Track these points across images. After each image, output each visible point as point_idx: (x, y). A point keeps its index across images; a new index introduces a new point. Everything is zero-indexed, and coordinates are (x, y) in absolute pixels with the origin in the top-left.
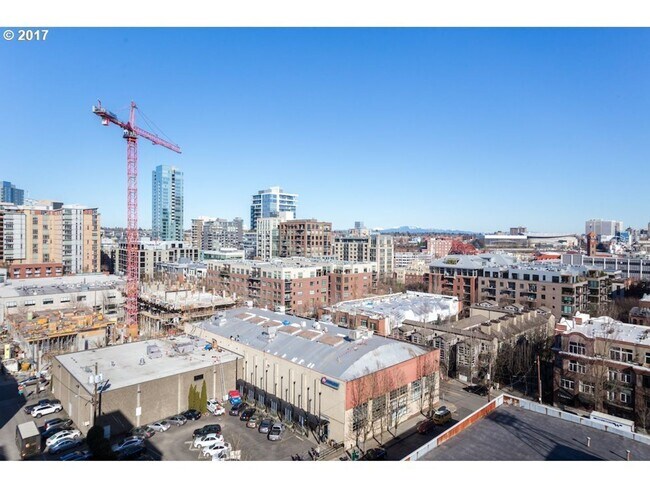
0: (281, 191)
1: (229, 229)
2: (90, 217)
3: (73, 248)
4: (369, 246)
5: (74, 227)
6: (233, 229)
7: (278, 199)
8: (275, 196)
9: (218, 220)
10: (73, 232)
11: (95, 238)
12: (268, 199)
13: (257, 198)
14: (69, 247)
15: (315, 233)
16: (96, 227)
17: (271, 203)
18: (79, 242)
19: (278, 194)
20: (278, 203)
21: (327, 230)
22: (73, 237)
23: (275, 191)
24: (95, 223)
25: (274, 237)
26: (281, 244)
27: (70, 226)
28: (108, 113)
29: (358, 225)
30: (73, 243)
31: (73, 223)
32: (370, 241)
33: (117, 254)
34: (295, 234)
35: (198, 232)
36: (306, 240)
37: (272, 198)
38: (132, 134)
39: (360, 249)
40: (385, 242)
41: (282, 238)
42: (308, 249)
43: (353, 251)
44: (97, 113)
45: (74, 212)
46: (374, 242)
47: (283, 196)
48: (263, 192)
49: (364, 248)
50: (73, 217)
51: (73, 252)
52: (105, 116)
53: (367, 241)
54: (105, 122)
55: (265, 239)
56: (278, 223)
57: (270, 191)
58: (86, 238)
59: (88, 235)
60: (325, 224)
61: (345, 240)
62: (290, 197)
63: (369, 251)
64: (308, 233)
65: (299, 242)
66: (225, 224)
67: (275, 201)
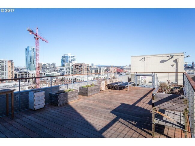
0: (71, 55)
1: (51, 66)
2: (10, 63)
3: (5, 73)
4: (99, 70)
5: (4, 67)
6: (52, 66)
7: (70, 57)
8: (69, 56)
9: (47, 63)
10: (4, 68)
11: (12, 70)
12: (67, 57)
13: (63, 57)
14: (3, 73)
15: (85, 67)
16: (12, 66)
17: (68, 58)
18: (6, 72)
19: (70, 56)
20: (70, 58)
21: (88, 66)
22: (4, 70)
23: (69, 55)
24: (12, 65)
25: (71, 69)
26: (74, 70)
27: (3, 66)
28: (32, 30)
29: (92, 64)
30: (4, 72)
31: (4, 65)
32: (99, 69)
33: (18, 75)
34: (79, 67)
35: (40, 67)
36: (82, 69)
37: (68, 57)
38: (37, 37)
39: (96, 72)
40: (103, 69)
41: (74, 69)
42: (83, 72)
43: (94, 72)
44: (28, 30)
45: (4, 62)
46: (100, 69)
47: (71, 56)
48: (65, 55)
49: (97, 71)
50: (4, 63)
51: (5, 75)
52: (31, 31)
53: (98, 69)
54: (31, 33)
55: (68, 69)
56: (72, 64)
57: (68, 55)
58: (9, 70)
59: (10, 69)
60: (87, 64)
61: (91, 69)
62: (73, 56)
63: (98, 72)
64: (83, 67)
65: (80, 70)
66: (50, 65)
67: (69, 58)
